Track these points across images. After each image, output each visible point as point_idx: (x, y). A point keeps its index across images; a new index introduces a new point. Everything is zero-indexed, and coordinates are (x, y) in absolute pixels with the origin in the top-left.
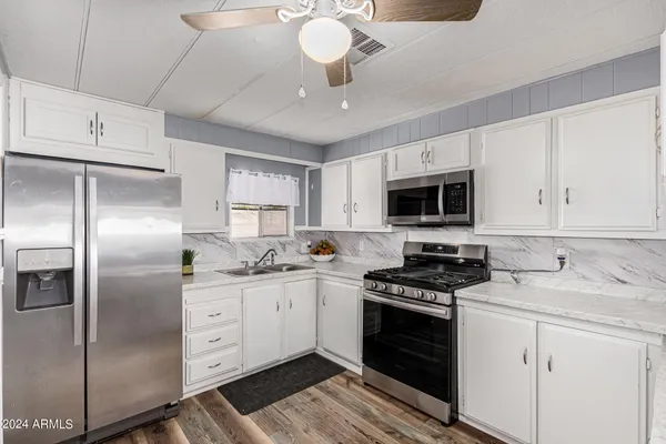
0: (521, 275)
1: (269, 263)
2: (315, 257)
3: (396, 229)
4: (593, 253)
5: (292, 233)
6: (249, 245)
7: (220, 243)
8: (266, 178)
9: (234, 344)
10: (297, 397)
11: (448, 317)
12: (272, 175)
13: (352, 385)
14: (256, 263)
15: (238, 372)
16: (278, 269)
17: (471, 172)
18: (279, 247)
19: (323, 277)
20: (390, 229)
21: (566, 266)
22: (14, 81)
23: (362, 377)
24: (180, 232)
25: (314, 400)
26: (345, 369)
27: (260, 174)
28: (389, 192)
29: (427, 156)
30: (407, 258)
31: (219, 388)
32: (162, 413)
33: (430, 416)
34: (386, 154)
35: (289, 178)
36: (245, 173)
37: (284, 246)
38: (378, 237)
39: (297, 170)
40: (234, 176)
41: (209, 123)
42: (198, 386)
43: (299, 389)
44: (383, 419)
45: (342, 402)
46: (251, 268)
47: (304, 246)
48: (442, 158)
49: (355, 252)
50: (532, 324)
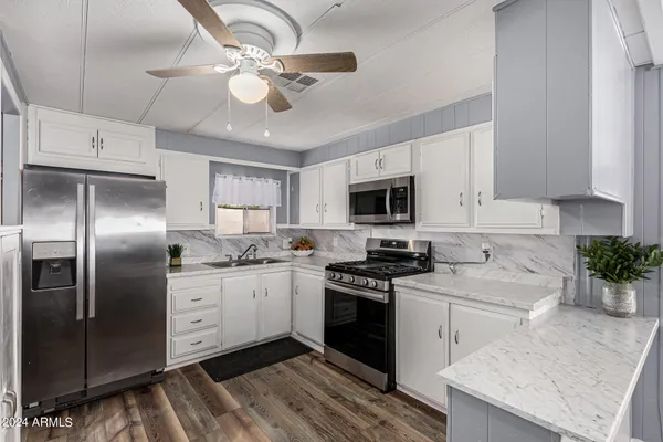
0: (457, 267)
1: (251, 257)
2: (296, 253)
3: (359, 227)
4: (510, 247)
5: (274, 231)
6: (234, 241)
7: (206, 238)
8: (249, 182)
9: (215, 326)
10: (264, 371)
11: (386, 301)
12: (255, 179)
13: (315, 362)
14: (239, 257)
15: (217, 350)
16: (258, 262)
17: (412, 178)
18: (261, 242)
19: (297, 269)
20: (352, 227)
21: (491, 258)
22: (31, 107)
23: (324, 356)
24: (164, 230)
25: (279, 373)
26: (312, 350)
27: (244, 178)
28: (351, 194)
29: (380, 163)
30: (369, 252)
31: (201, 363)
32: (149, 379)
33: (372, 386)
34: (349, 161)
35: (270, 181)
36: (230, 178)
37: (266, 242)
38: (349, 235)
39: (279, 175)
40: (220, 180)
41: (195, 135)
42: (181, 360)
43: (269, 364)
44: (333, 388)
45: (303, 375)
46: (235, 261)
47: (286, 242)
48: (391, 165)
49: (331, 249)
50: (446, 306)
